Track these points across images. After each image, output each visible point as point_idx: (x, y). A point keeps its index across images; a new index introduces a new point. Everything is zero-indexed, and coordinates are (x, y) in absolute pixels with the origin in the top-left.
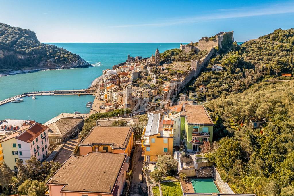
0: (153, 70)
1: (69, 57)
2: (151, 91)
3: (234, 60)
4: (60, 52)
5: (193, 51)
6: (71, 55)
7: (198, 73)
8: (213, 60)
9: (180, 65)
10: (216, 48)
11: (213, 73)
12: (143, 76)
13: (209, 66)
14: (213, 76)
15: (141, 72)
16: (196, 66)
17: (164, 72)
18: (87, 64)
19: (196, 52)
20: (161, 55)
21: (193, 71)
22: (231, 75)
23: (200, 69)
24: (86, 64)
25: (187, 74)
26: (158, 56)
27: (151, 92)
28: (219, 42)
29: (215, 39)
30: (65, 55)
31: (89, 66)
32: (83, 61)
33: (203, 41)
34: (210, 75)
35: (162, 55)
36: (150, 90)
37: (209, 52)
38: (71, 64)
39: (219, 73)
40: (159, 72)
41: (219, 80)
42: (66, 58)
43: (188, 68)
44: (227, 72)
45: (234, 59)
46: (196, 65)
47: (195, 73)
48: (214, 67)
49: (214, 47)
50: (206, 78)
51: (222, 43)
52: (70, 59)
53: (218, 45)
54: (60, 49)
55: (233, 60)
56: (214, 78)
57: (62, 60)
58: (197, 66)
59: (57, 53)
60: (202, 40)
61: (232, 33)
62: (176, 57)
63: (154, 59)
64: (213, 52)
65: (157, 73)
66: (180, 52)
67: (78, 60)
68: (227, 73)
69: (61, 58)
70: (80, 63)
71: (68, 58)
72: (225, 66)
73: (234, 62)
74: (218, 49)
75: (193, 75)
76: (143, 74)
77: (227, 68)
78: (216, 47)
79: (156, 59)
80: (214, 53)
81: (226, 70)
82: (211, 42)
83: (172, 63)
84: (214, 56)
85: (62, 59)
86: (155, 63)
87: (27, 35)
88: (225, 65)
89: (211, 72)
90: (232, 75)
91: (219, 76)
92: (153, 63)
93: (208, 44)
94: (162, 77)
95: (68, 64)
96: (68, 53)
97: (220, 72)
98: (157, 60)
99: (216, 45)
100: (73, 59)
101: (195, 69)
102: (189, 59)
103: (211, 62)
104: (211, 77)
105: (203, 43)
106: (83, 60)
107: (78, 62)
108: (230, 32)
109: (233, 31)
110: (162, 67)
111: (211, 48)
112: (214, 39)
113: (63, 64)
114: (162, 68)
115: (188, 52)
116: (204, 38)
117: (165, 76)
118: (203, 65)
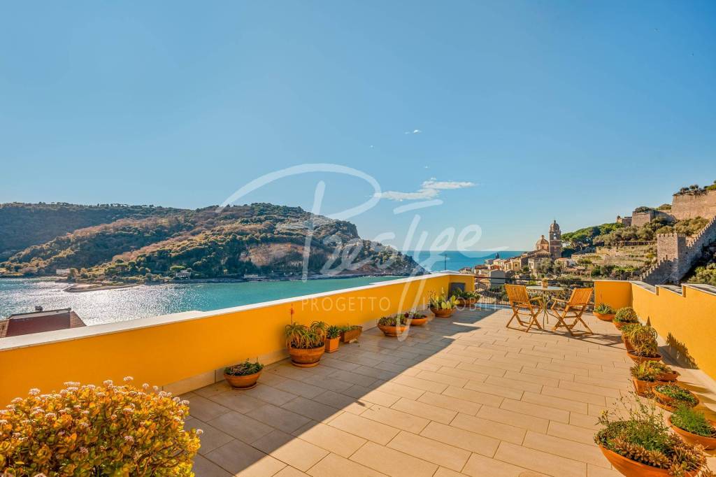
0: (543, 267)
5: (657, 222)
7: (685, 270)
9: (620, 253)
15: (513, 272)
16: (677, 249)
17: (572, 269)
19: (666, 222)
20: (564, 237)
21: (667, 264)
23: (689, 261)
25: (644, 271)
26: (555, 238)
33: (686, 196)
35: (568, 237)
37: (711, 220)
40: (559, 269)
43: (645, 259)
47: (676, 269)
58: (680, 251)
60: (681, 193)
62: (606, 238)
63: (546, 246)
65: (554, 271)
66: (618, 227)
75: (666, 275)
79: (552, 244)
83: (594, 252)
86: (549, 253)
87: (345, 228)
92: (545, 252)
93: (706, 202)
98: (555, 247)
101: (674, 256)
102: (647, 239)
110: (568, 260)
114: (568, 262)
115: (642, 225)
116: (687, 189)
117: (575, 277)
118: (698, 250)
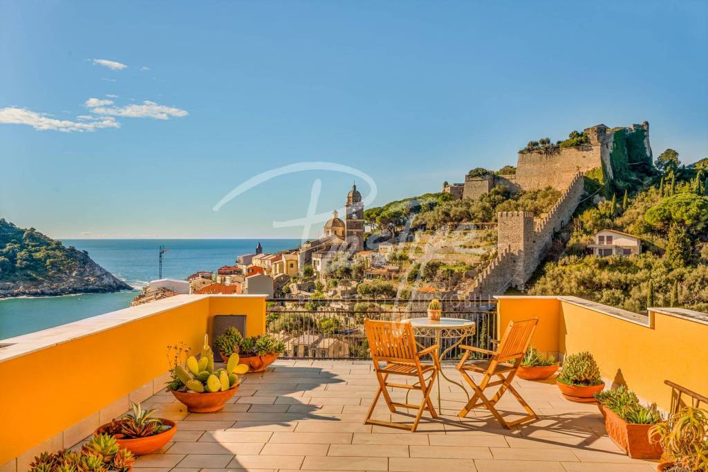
1: (49, 256)
2: (318, 342)
3: (687, 211)
4: (20, 241)
5: (497, 193)
6: (58, 253)
7: (532, 268)
8: (588, 217)
10: (590, 176)
11: (603, 265)
12: (295, 291)
13: (577, 239)
14: (605, 276)
15: (286, 279)
16: (522, 236)
18: (112, 280)
19: (509, 194)
20: (368, 215)
21: (510, 259)
22: (681, 270)
23: (536, 255)
24: (106, 281)
25: (480, 271)
26: (354, 216)
27: (321, 345)
28: (603, 152)
29: (587, 140)
30: (36, 251)
31: (119, 287)
32: (99, 273)
33: (535, 155)
34: (588, 271)
35: (374, 215)
36: (317, 338)
37: (564, 192)
38: (51, 279)
39: (629, 264)
41: (634, 292)
42: (40, 259)
44: (666, 257)
45: (688, 204)
46: (520, 232)
47: (520, 267)
48: (601, 239)
49: (584, 170)
50: (574, 284)
51: (611, 159)
52: (52, 263)
53: (599, 165)
54: (23, 232)
55: (683, 209)
56: (608, 286)
57: (21, 269)
58: (526, 238)
59: (8, 244)
60: (529, 150)
61: (645, 128)
63: (340, 230)
64: (581, 190)
66: (445, 200)
67: (82, 270)
68: (667, 265)
69: (19, 261)
70: (86, 278)
71: (45, 262)
72: (645, 237)
73: (689, 217)
74: (600, 178)
75: (508, 276)
76: (293, 287)
77: (659, 242)
78: (594, 170)
79: (349, 226)
80: (587, 193)
81: (659, 253)
82: (571, 154)
84: (586, 203)
85: (21, 264)
88: (646, 232)
89: (590, 259)
90: (690, 272)
91: (630, 276)
93: (558, 165)
94: (374, 290)
95: (41, 282)
96: (48, 245)
97: (631, 258)
98: (354, 231)
99: (592, 162)
100: (63, 265)
101: (519, 246)
102: (483, 220)
103: (582, 223)
104: (594, 279)
105: (536, 163)
106: (101, 269)
107: (81, 274)
108: (634, 126)
109: (647, 123)
111: (570, 177)
112: (580, 142)
113: (24, 280)
115: (477, 197)
116: (536, 144)
117: (385, 283)
